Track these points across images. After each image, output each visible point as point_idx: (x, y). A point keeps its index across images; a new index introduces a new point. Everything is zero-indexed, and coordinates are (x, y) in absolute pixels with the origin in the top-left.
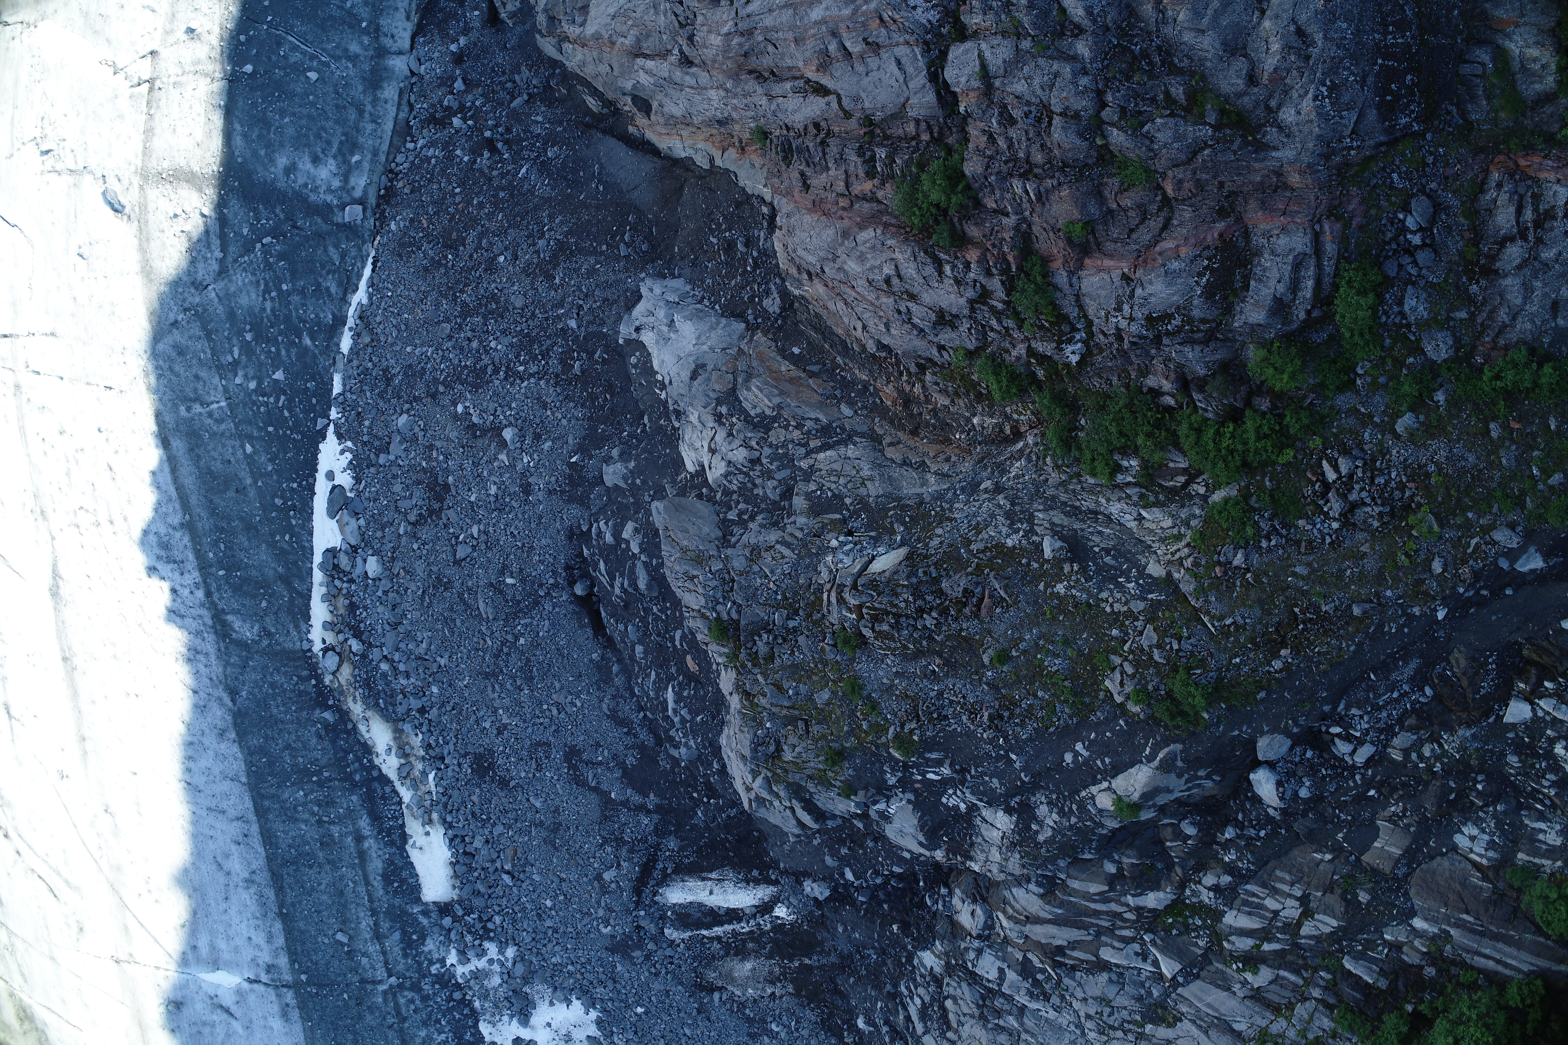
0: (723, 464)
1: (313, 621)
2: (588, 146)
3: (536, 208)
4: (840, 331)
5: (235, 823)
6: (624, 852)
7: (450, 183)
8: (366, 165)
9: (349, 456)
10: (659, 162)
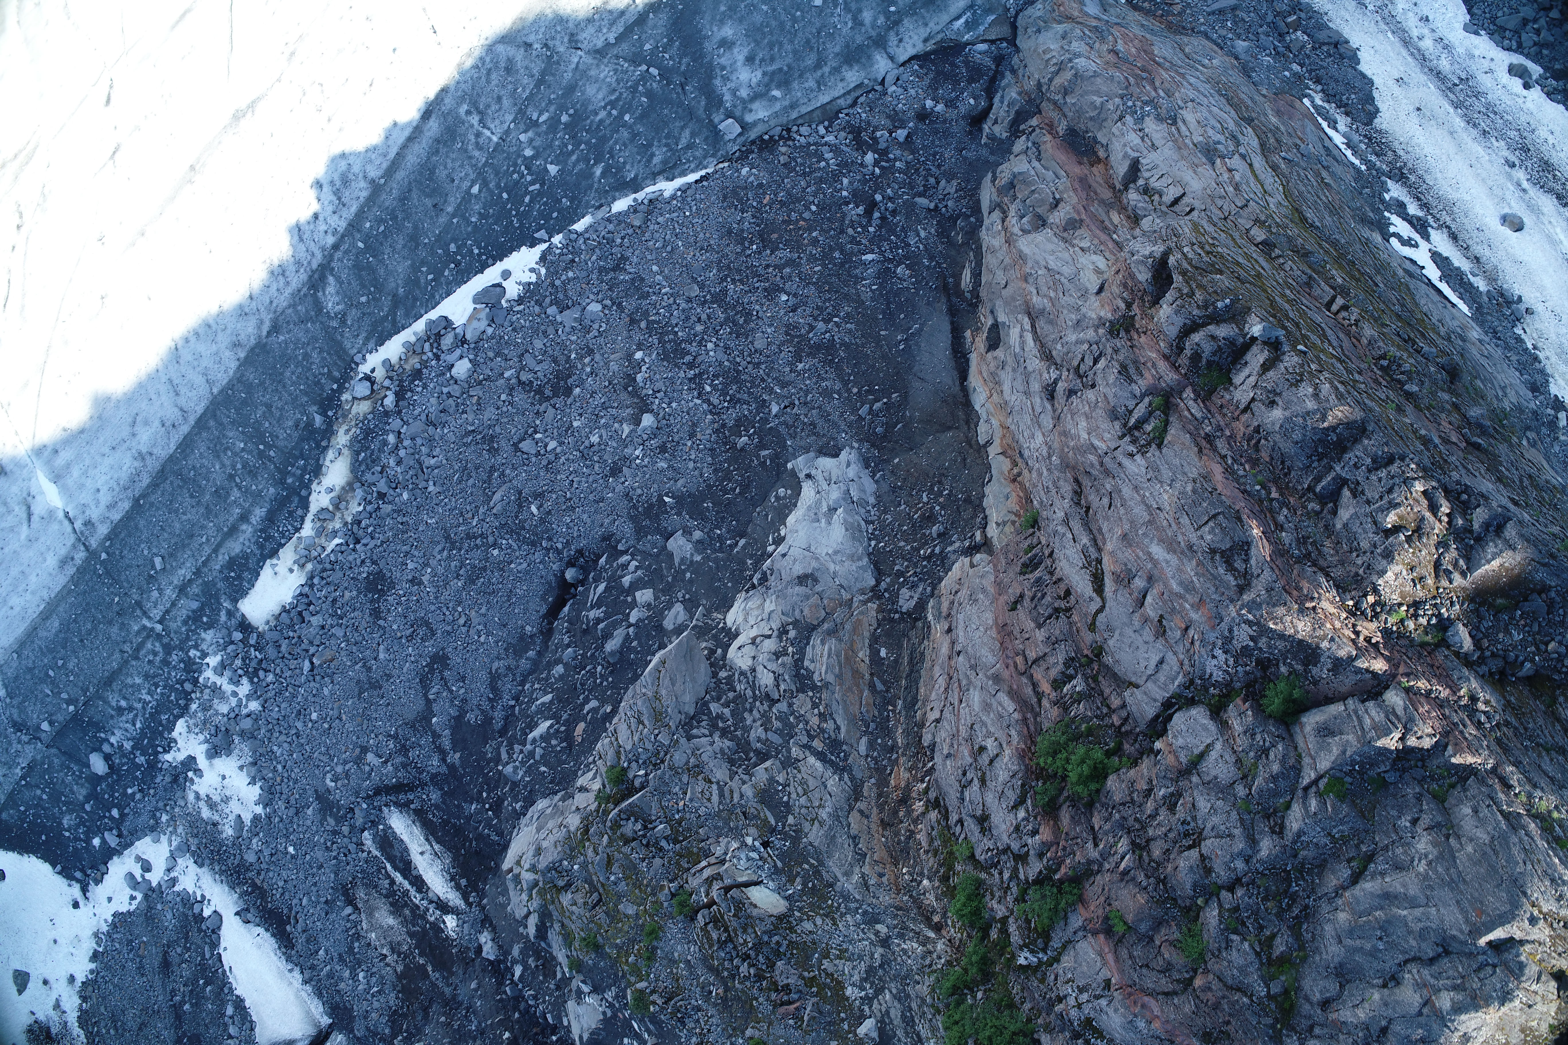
0: (750, 662)
1: (381, 349)
2: (928, 304)
3: (846, 297)
4: (922, 691)
5: (176, 410)
6: (399, 760)
7: (815, 196)
8: (778, 106)
9: (533, 278)
10: (957, 389)
